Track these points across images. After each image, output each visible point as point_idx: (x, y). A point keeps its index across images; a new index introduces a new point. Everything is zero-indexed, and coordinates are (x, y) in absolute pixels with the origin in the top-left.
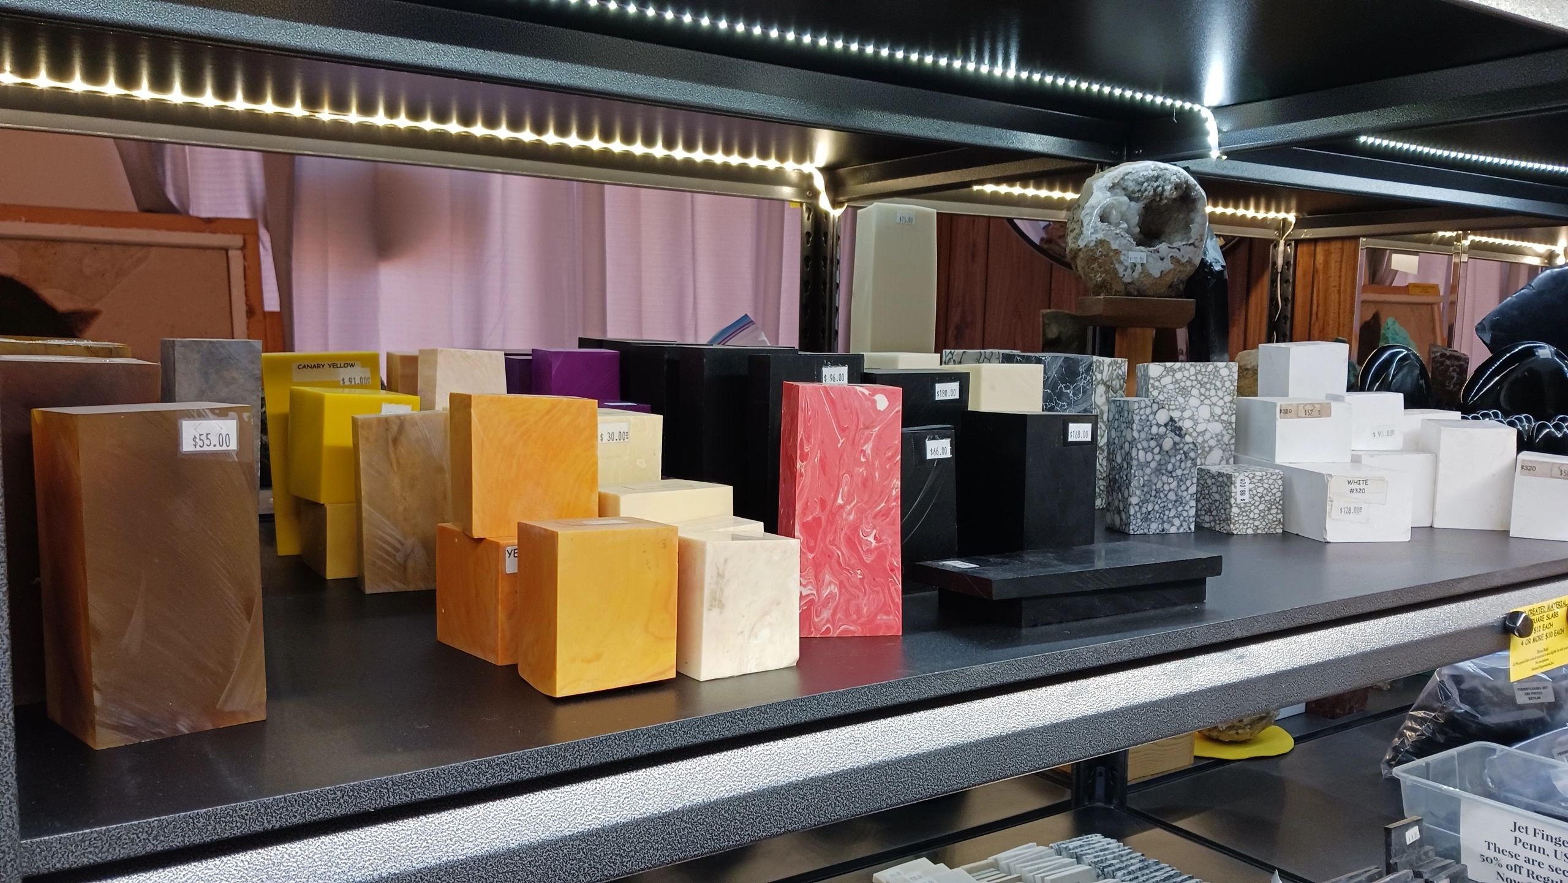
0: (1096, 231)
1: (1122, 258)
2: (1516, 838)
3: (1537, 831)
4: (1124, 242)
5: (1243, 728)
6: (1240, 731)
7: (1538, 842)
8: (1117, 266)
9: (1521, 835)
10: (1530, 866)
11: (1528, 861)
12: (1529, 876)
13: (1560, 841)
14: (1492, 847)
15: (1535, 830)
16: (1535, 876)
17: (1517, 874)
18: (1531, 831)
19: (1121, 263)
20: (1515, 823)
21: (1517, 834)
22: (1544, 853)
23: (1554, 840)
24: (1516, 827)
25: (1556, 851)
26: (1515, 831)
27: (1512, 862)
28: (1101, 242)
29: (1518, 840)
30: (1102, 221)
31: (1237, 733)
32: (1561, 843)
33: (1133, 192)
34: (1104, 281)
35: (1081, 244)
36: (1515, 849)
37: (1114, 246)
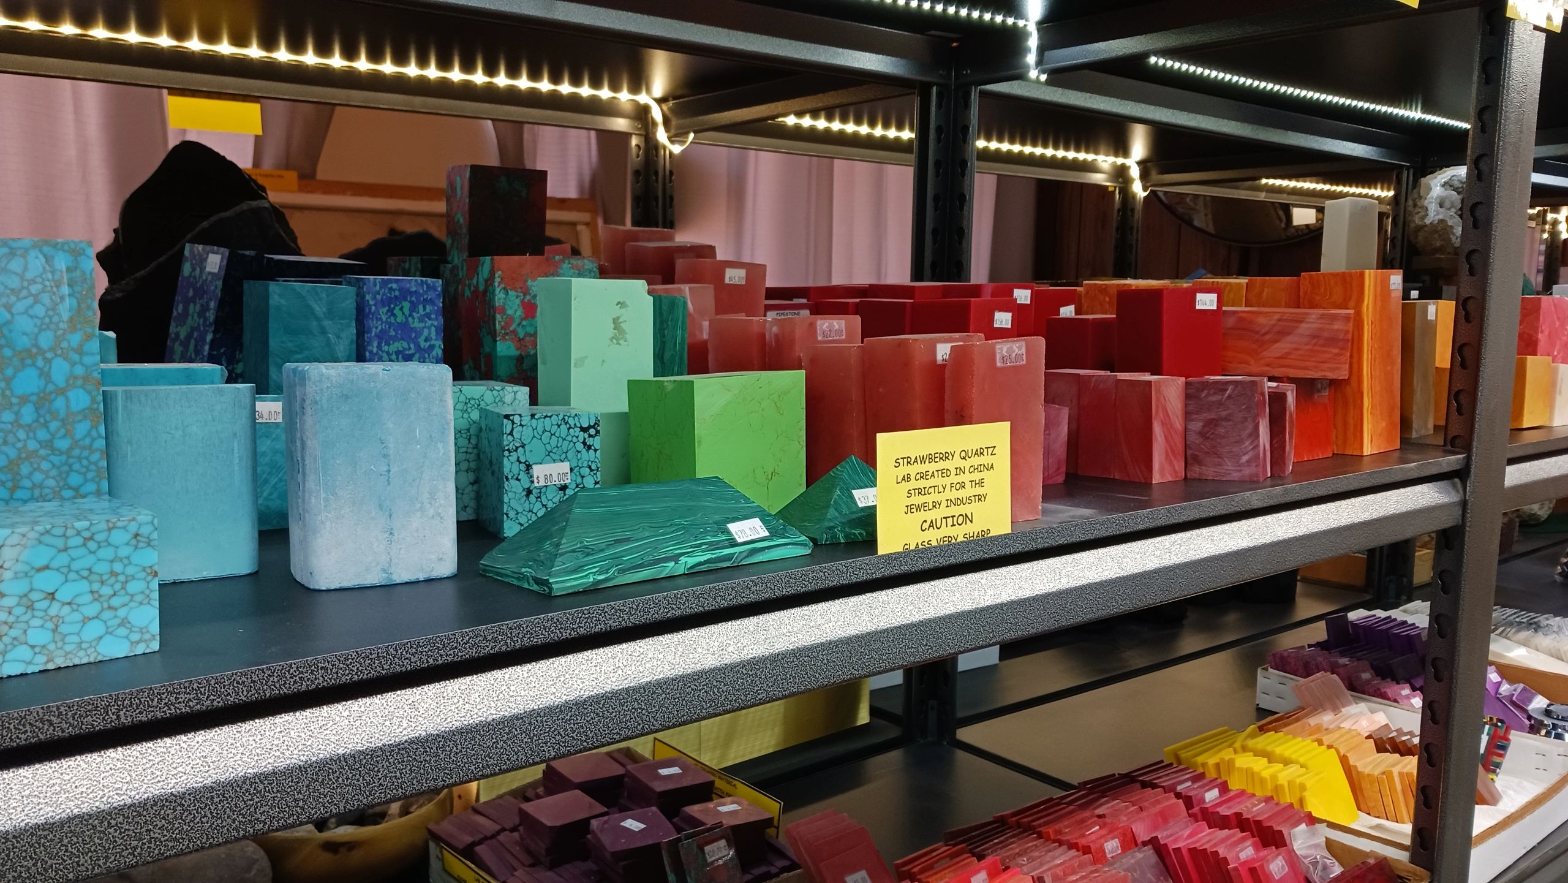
0: (1438, 214)
1: (1455, 231)
4: (1455, 220)
8: (1451, 236)
19: (1454, 234)
28: (1441, 221)
30: (1441, 207)
33: (1458, 188)
34: (1442, 246)
35: (1428, 221)
37: (1450, 223)
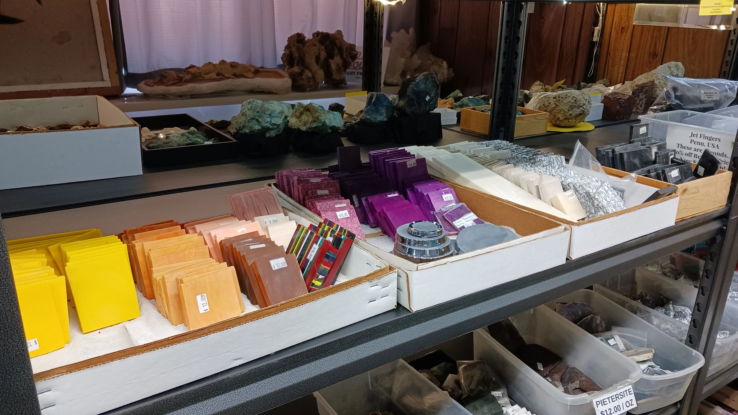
2: (691, 140)
3: (702, 135)
5: (572, 119)
6: (570, 120)
7: (702, 140)
9: (695, 139)
10: (696, 153)
11: (695, 150)
12: (695, 157)
13: (711, 138)
14: (680, 146)
15: (701, 134)
16: (697, 157)
17: (690, 157)
18: (699, 136)
20: (692, 133)
21: (693, 138)
22: (703, 145)
23: (709, 138)
24: (692, 135)
25: (709, 143)
26: (691, 137)
27: (688, 151)
29: (692, 141)
31: (568, 122)
32: (712, 139)
36: (690, 145)
